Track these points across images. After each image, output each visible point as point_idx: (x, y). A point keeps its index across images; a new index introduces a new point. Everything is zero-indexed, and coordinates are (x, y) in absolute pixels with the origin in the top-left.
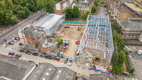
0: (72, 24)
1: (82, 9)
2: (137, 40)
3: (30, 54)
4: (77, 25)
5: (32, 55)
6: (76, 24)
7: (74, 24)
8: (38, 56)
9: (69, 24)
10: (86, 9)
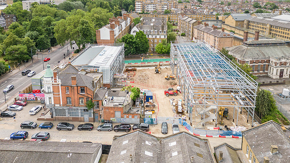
0: (139, 64)
1: (150, 37)
2: (268, 77)
3: (70, 130)
4: (149, 64)
5: (76, 130)
6: (147, 64)
7: (143, 64)
8: (94, 131)
9: (133, 64)
10: (158, 37)
